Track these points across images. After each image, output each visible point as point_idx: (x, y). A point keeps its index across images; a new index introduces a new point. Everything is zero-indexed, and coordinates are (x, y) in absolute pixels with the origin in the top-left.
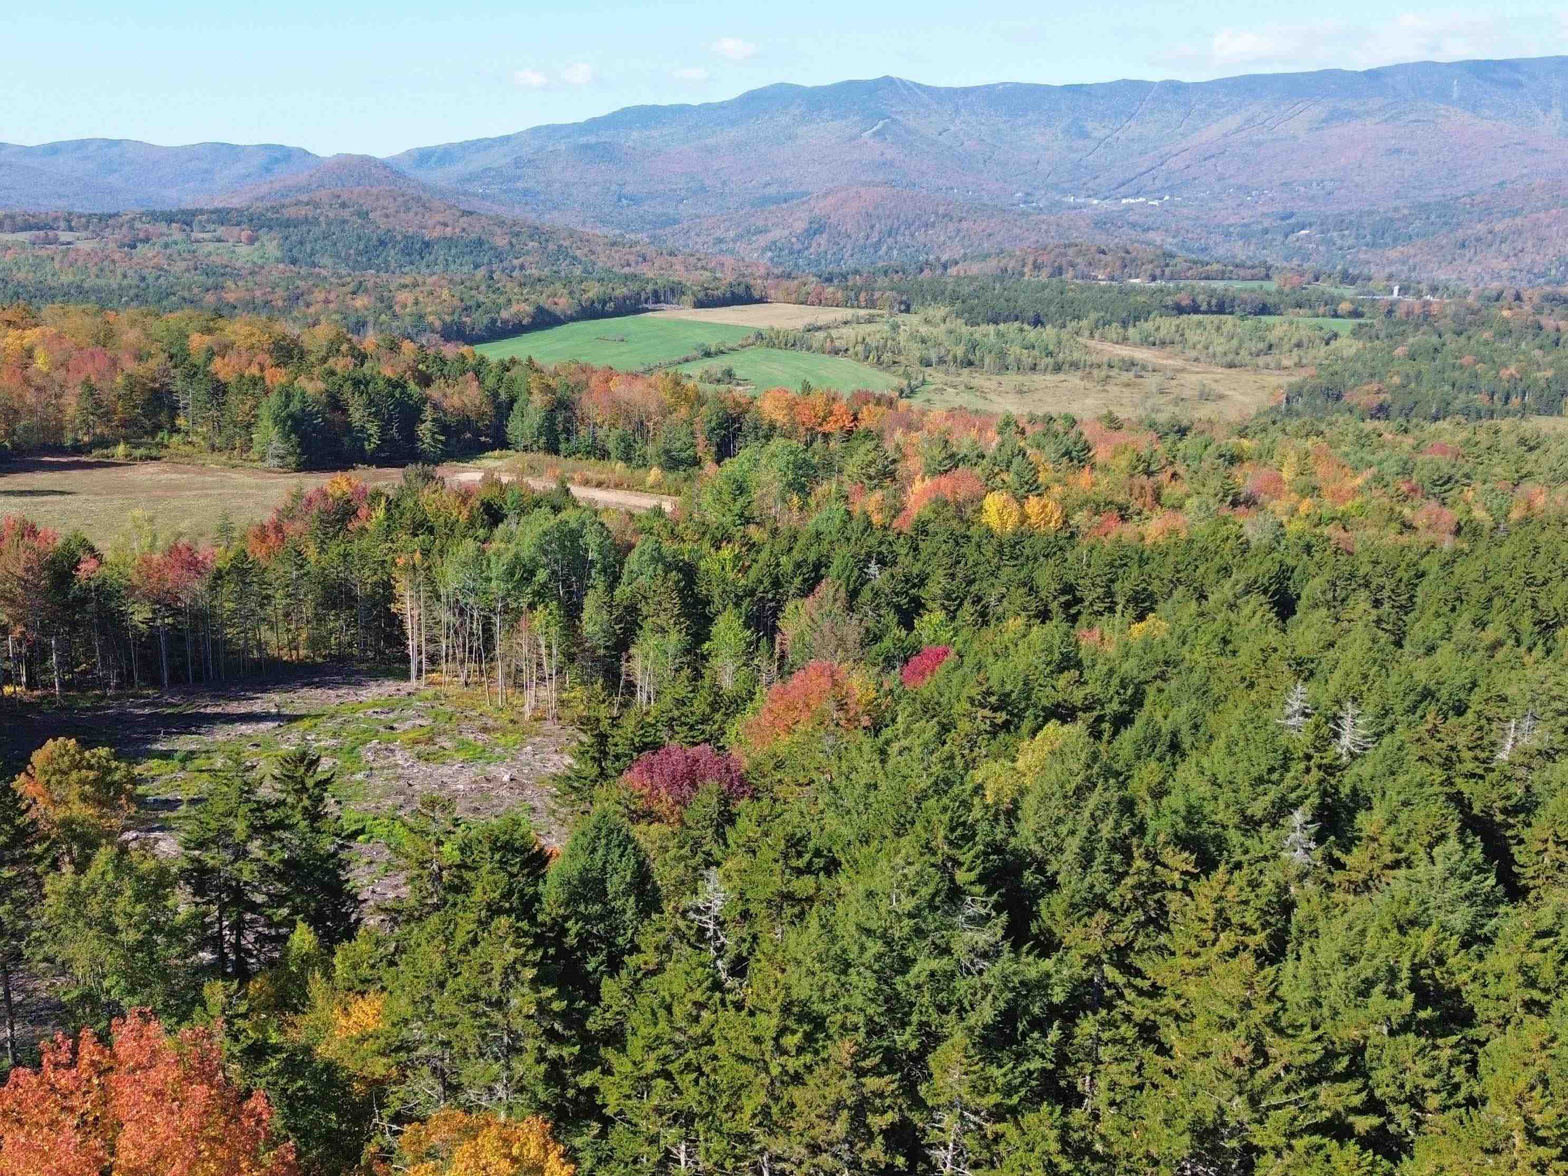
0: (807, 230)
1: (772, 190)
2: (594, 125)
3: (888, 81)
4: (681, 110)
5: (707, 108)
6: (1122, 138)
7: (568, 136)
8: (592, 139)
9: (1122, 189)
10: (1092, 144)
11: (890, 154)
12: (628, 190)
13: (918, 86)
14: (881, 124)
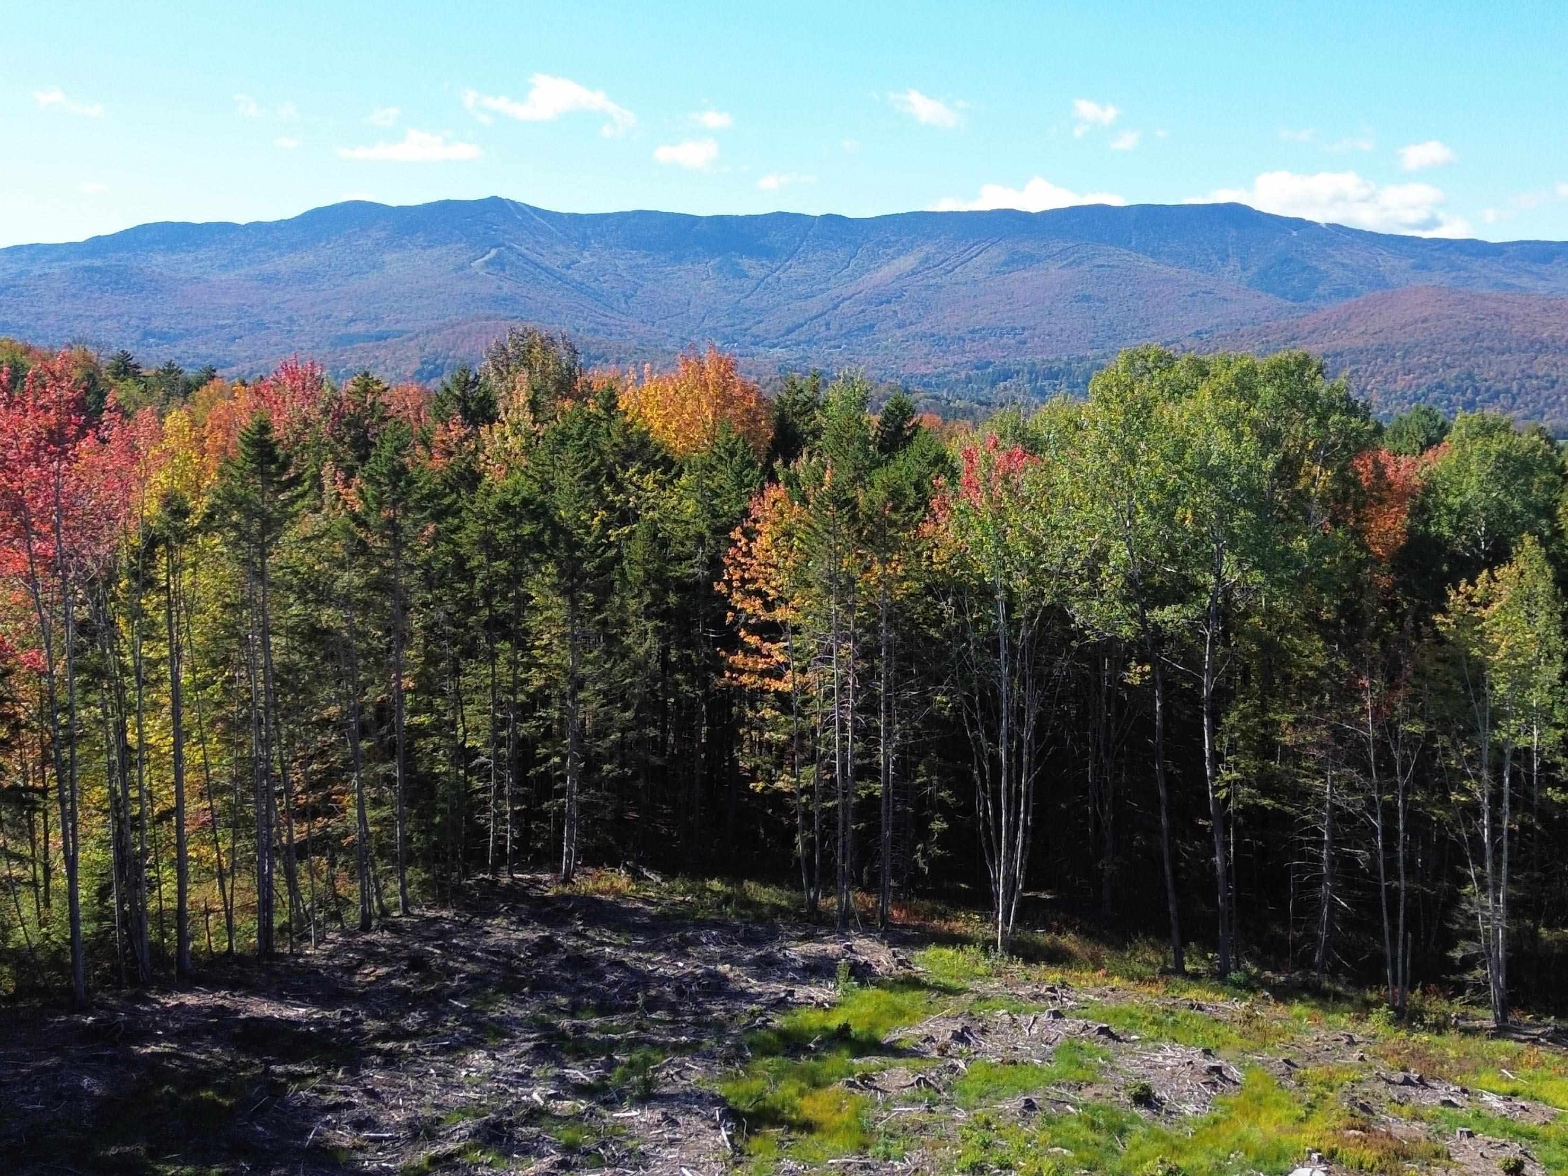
0: (418, 372)
1: (359, 328)
2: (98, 245)
3: (496, 202)
4: (224, 230)
5: (257, 227)
6: (784, 278)
7: (63, 259)
8: (98, 263)
9: (793, 336)
10: (748, 284)
11: (507, 288)
12: (158, 324)
13: (536, 210)
14: (494, 252)
